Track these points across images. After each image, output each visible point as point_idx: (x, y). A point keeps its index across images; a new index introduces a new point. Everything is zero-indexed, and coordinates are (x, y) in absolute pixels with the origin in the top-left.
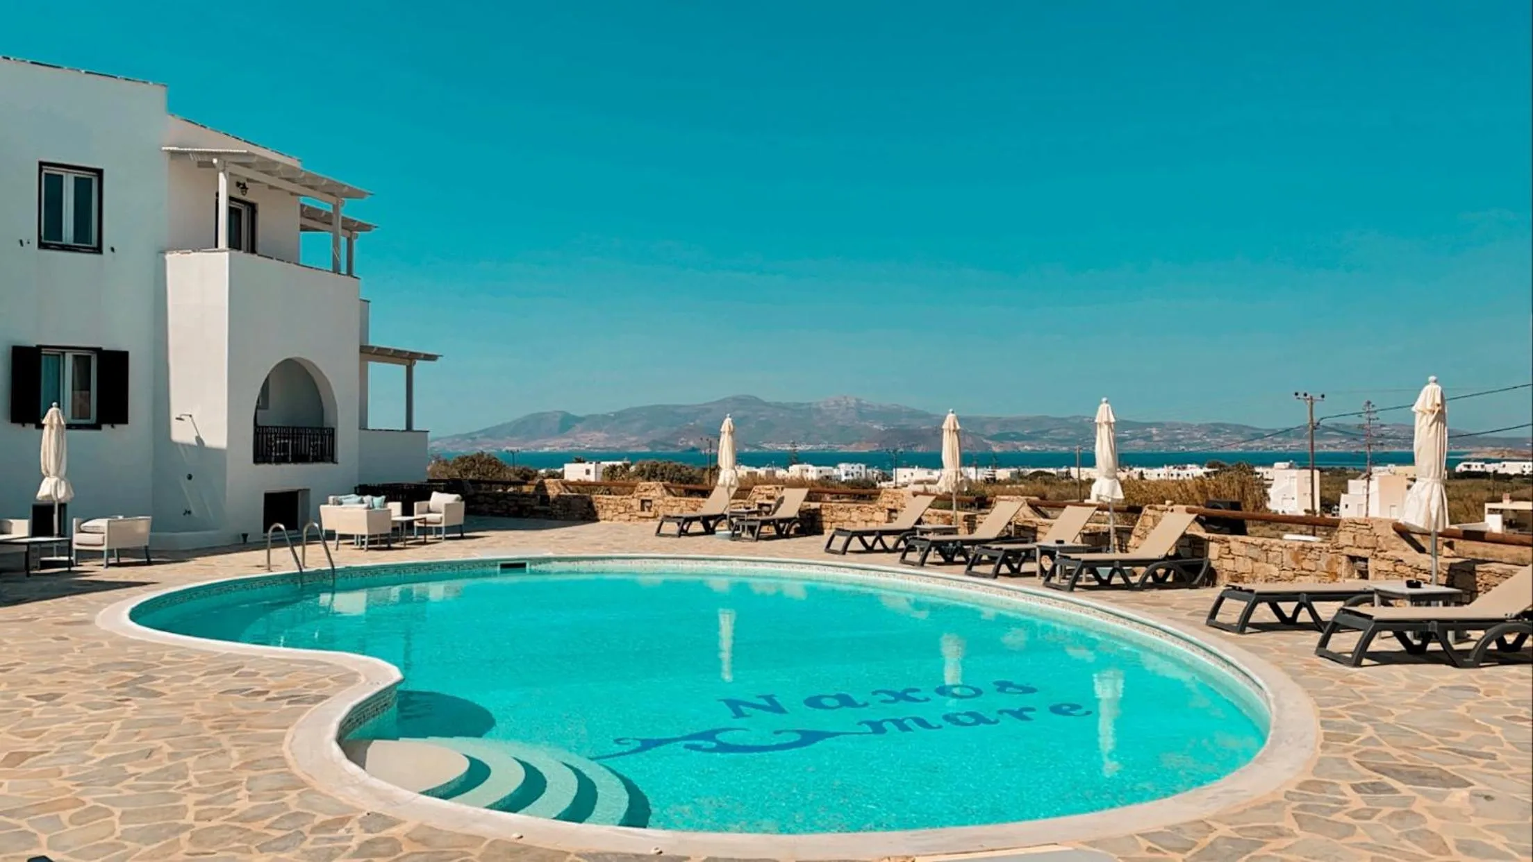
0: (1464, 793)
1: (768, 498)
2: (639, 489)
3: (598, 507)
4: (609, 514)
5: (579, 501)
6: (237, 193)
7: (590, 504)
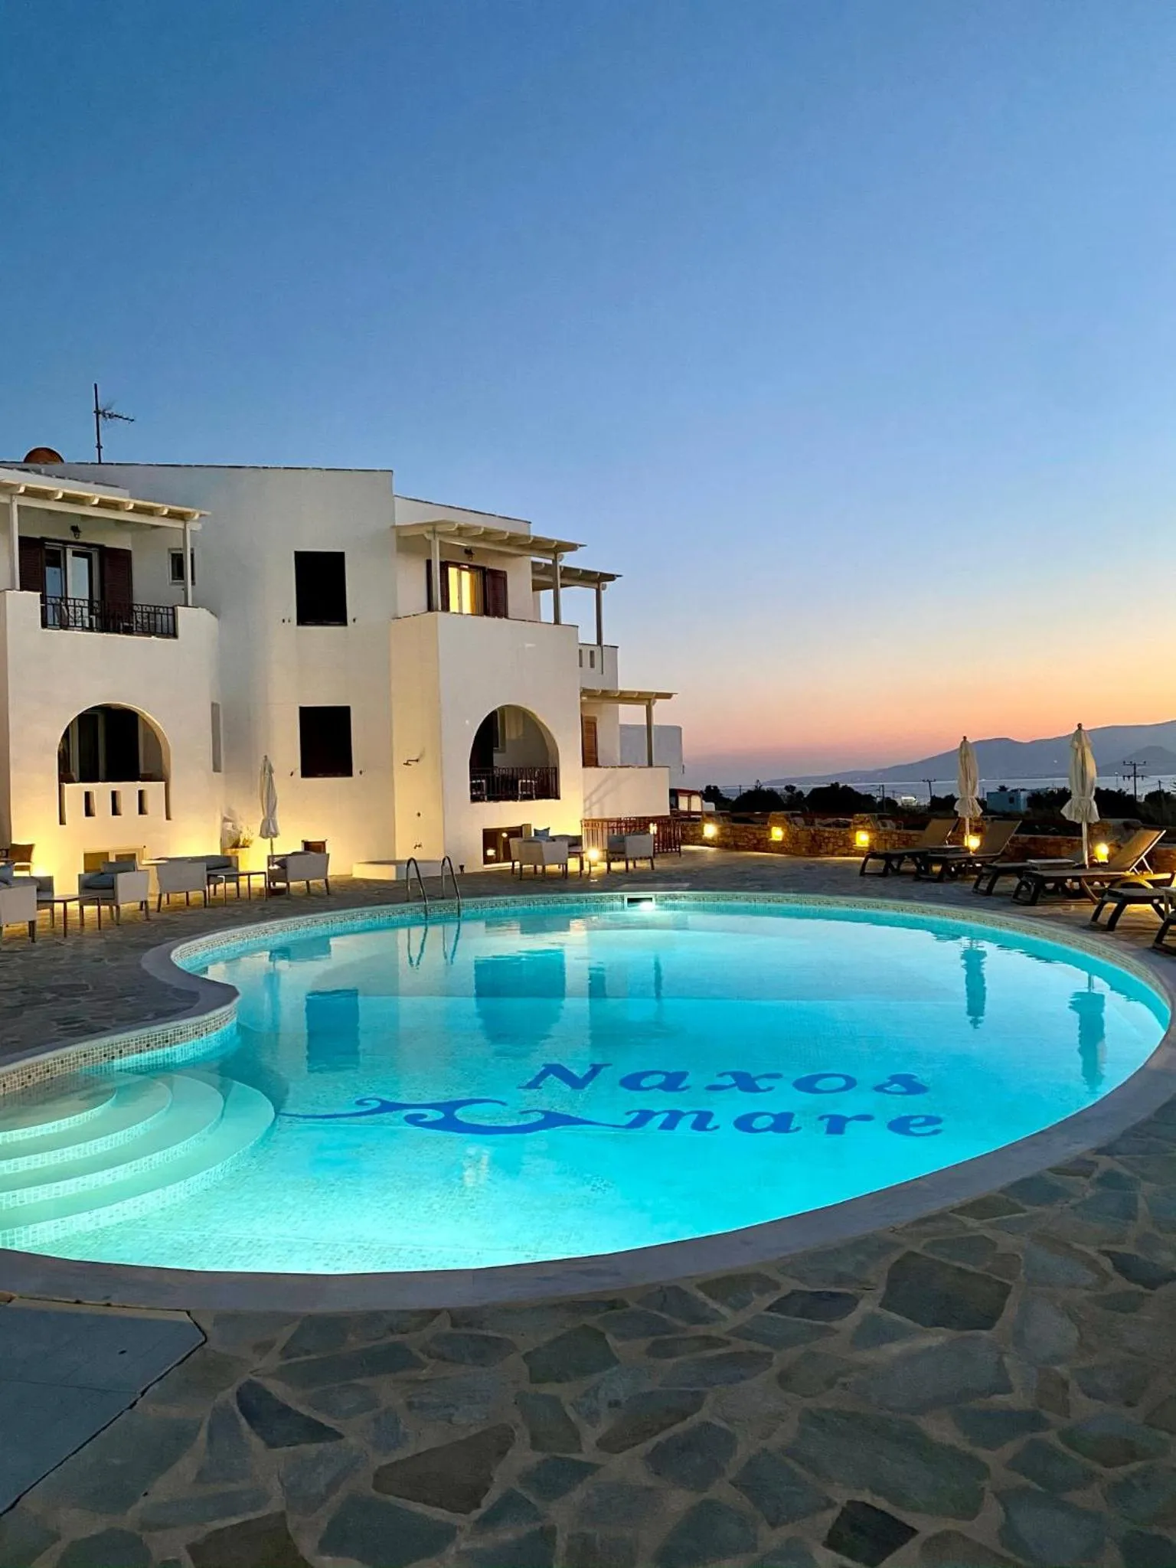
1: (976, 831)
2: (855, 821)
3: (820, 841)
4: (830, 847)
5: (804, 834)
6: (463, 559)
7: (814, 838)
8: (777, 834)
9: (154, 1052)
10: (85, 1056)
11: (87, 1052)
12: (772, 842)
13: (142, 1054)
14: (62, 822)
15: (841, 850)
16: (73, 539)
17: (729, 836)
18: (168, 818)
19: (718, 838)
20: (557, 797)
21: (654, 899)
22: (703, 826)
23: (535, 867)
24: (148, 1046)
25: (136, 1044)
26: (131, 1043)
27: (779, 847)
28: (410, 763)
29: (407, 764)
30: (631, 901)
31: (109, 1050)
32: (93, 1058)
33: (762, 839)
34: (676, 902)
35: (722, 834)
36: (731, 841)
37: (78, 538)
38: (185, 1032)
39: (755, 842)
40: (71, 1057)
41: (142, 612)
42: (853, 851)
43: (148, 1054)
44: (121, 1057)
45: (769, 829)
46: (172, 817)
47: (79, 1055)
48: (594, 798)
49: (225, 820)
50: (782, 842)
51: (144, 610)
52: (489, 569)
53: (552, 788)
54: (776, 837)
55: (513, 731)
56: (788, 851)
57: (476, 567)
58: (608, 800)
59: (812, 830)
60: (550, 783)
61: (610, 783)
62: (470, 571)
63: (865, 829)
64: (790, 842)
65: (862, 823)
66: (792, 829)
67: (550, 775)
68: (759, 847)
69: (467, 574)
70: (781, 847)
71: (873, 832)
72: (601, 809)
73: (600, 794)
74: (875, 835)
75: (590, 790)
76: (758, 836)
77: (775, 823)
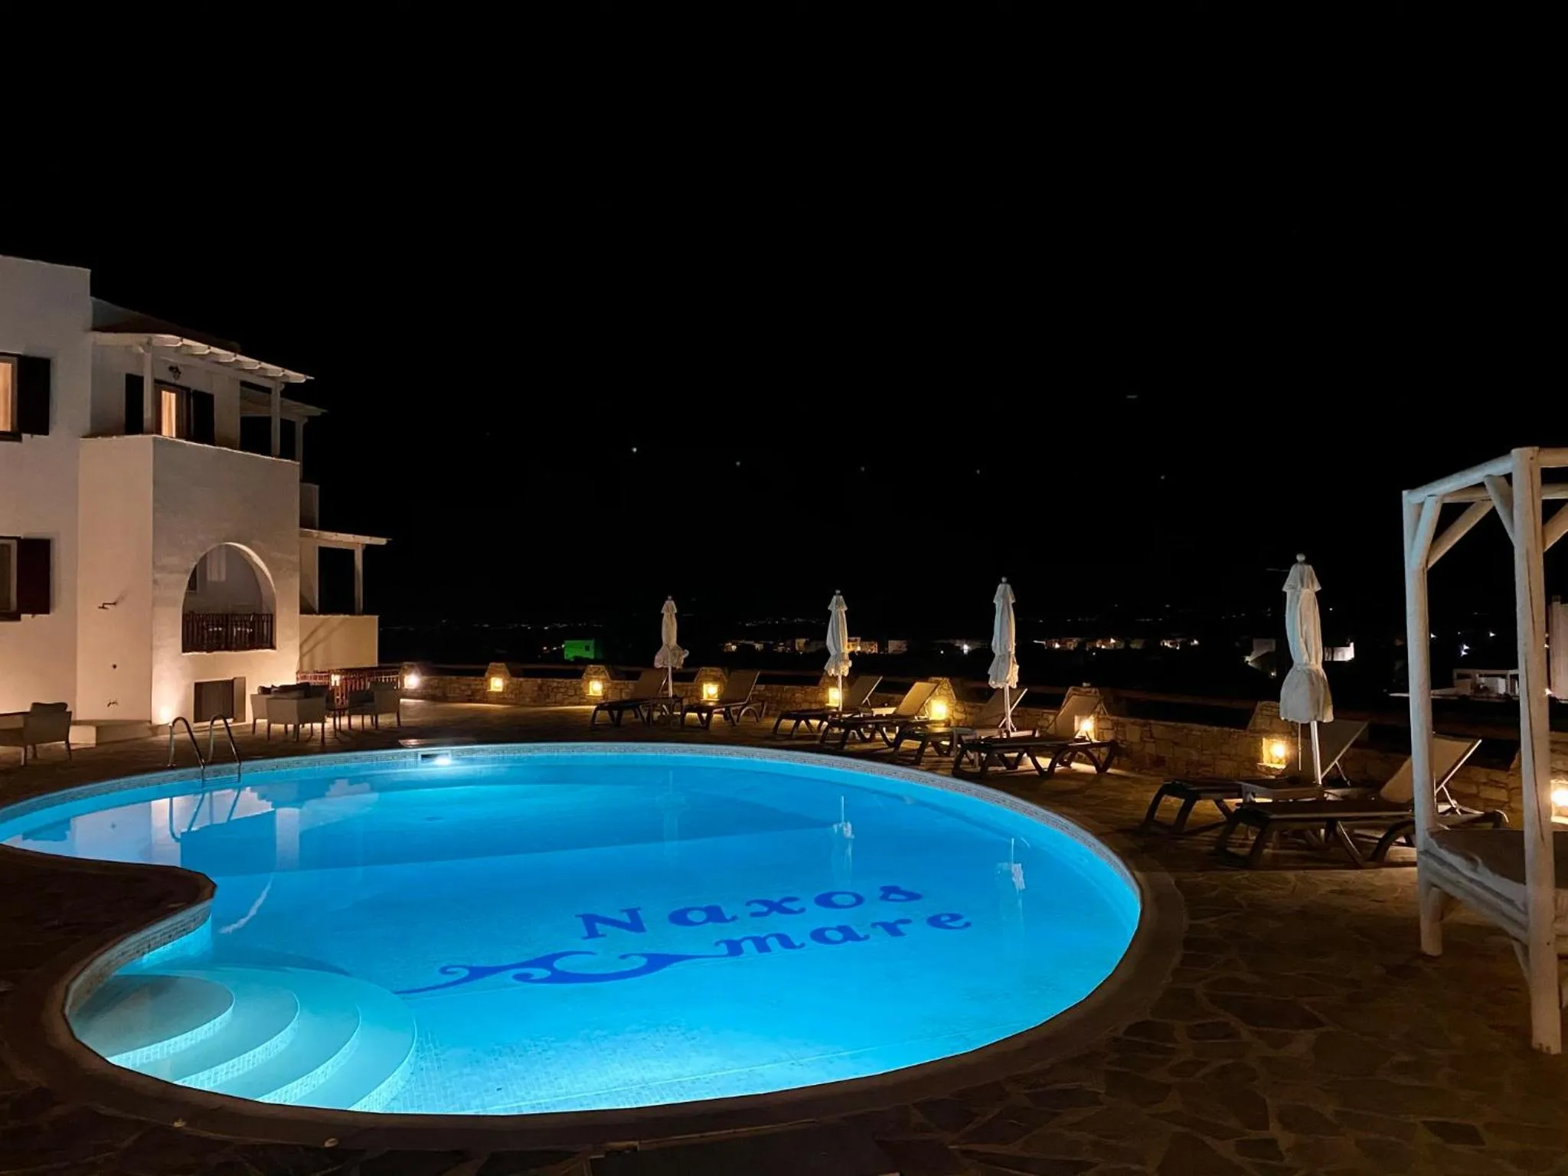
0: (1309, 1036)
1: (715, 680)
2: (589, 672)
3: (548, 690)
4: (559, 697)
5: (530, 684)
6: (168, 377)
7: (540, 688)
8: (497, 684)
12: (491, 693)
15: (572, 699)
17: (436, 688)
20: (273, 647)
22: (404, 677)
23: (286, 727)
27: (499, 698)
28: (106, 606)
29: (103, 607)
30: (424, 756)
33: (477, 689)
34: (474, 756)
35: (426, 686)
36: (438, 693)
39: (469, 693)
42: (585, 700)
45: (487, 681)
50: (503, 693)
52: (196, 392)
53: (267, 637)
54: (496, 687)
55: (217, 573)
56: (510, 701)
57: (182, 388)
58: (319, 650)
59: (539, 681)
60: (265, 632)
61: (321, 633)
62: (170, 391)
63: (598, 679)
64: (512, 693)
65: (595, 673)
66: (515, 680)
67: (265, 624)
68: (472, 698)
69: (168, 393)
70: (501, 697)
71: (608, 682)
72: (312, 660)
73: (311, 643)
74: (609, 685)
75: (305, 637)
76: (473, 687)
77: (494, 673)
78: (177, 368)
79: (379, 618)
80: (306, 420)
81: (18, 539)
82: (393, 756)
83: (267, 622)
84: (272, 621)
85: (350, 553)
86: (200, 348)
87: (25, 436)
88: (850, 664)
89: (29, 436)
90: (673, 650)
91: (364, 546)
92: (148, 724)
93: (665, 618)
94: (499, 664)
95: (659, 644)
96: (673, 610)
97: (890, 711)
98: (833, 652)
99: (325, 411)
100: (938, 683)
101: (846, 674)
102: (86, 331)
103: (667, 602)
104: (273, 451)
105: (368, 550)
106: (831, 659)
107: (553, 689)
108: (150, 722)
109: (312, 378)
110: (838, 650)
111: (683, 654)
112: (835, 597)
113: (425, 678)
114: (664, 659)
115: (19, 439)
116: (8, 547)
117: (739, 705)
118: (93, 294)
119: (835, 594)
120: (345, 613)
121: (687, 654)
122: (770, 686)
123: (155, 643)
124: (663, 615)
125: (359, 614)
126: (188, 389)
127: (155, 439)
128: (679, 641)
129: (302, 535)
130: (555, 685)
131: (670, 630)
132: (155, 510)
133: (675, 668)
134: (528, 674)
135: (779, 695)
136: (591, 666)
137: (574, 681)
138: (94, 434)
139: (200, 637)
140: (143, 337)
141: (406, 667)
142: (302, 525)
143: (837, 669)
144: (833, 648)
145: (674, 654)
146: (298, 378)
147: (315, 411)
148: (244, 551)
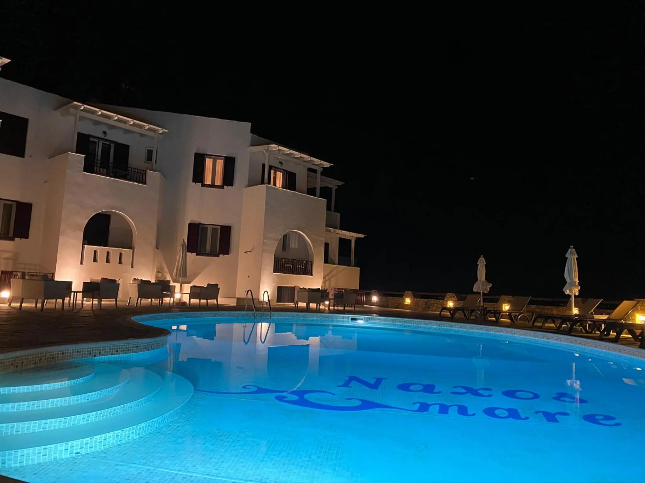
1: (509, 302)
2: (447, 297)
3: (429, 305)
4: (434, 308)
5: (422, 301)
6: (278, 166)
7: (426, 304)
9: (120, 355)
10: (78, 352)
11: (79, 350)
12: (405, 305)
13: (113, 356)
14: (82, 263)
15: (440, 309)
16: (103, 137)
17: (384, 302)
18: (132, 267)
19: (379, 303)
20: (312, 275)
21: (364, 320)
22: (372, 297)
24: (117, 351)
25: (110, 349)
26: (107, 348)
29: (246, 253)
30: (352, 319)
31: (93, 350)
32: (83, 354)
33: (400, 303)
34: (375, 321)
35: (380, 301)
36: (385, 304)
37: (105, 137)
38: (139, 346)
39: (397, 304)
40: (69, 352)
41: (131, 171)
42: (446, 310)
43: (116, 356)
44: (100, 356)
45: (404, 299)
46: (134, 267)
47: (74, 351)
48: (327, 278)
49: (158, 272)
50: (410, 305)
51: (132, 170)
52: (289, 172)
53: (310, 270)
54: (407, 302)
55: (293, 244)
56: (413, 309)
57: (284, 170)
58: (333, 279)
59: (425, 300)
60: (309, 268)
61: (334, 272)
62: (281, 172)
63: (452, 300)
64: (414, 305)
65: (450, 297)
66: (415, 299)
67: (309, 265)
68: (398, 307)
69: (279, 173)
70: (410, 307)
71: (456, 301)
72: (330, 283)
73: (330, 276)
74: (457, 303)
75: (326, 274)
76: (398, 302)
77: (407, 296)
78: (282, 162)
79: (360, 269)
80: (336, 187)
81: (221, 225)
82: (338, 317)
83: (310, 264)
84: (312, 264)
85: (350, 241)
86: (286, 150)
87: (225, 187)
88: (579, 288)
89: (226, 186)
90: (483, 283)
91: (356, 238)
92: (258, 300)
93: (479, 267)
94: (409, 292)
95: (476, 280)
96: (483, 262)
97: (605, 317)
98: (568, 281)
99: (343, 183)
100: (639, 302)
101: (577, 294)
102: (248, 146)
103: (481, 258)
104: (317, 195)
105: (358, 239)
106: (567, 284)
107: (431, 304)
108: (259, 299)
109: (332, 165)
110: (571, 279)
111: (488, 285)
112: (570, 250)
113: (380, 297)
114: (478, 287)
115: (223, 188)
116: (218, 228)
117: (518, 313)
118: (251, 132)
119: (570, 248)
120: (345, 265)
121: (491, 285)
122: (538, 306)
123: (263, 267)
124: (478, 264)
125: (352, 266)
126: (286, 171)
127: (267, 186)
128: (486, 279)
129: (327, 231)
130: (432, 302)
131: (481, 273)
132: (265, 214)
133: (484, 293)
134: (422, 297)
135: (544, 311)
136: (449, 294)
137: (441, 301)
138: (249, 186)
139: (281, 267)
140: (266, 147)
141: (373, 292)
142: (326, 226)
143: (571, 291)
144: (568, 279)
145: (483, 285)
146: (327, 165)
147: (340, 183)
148: (302, 234)
